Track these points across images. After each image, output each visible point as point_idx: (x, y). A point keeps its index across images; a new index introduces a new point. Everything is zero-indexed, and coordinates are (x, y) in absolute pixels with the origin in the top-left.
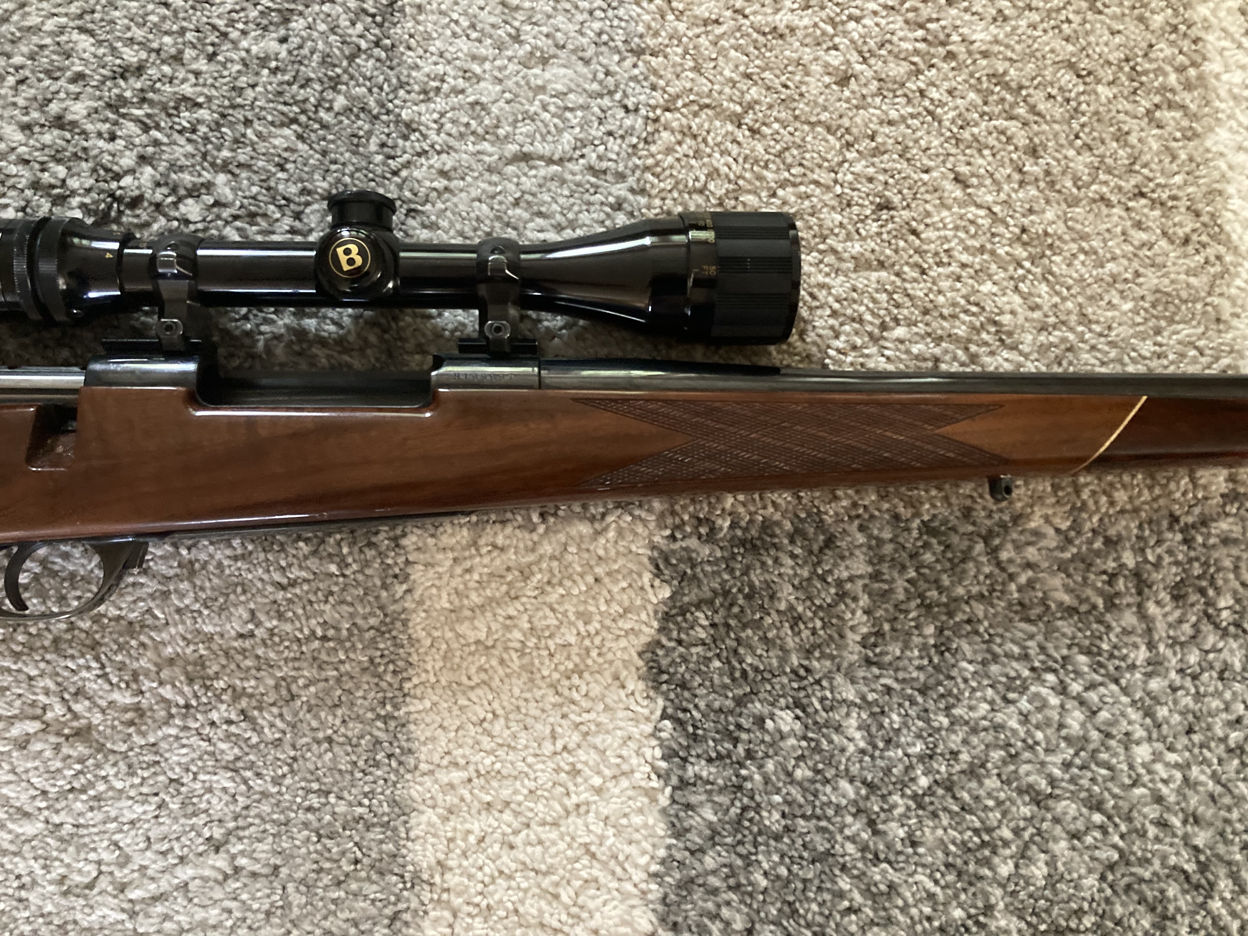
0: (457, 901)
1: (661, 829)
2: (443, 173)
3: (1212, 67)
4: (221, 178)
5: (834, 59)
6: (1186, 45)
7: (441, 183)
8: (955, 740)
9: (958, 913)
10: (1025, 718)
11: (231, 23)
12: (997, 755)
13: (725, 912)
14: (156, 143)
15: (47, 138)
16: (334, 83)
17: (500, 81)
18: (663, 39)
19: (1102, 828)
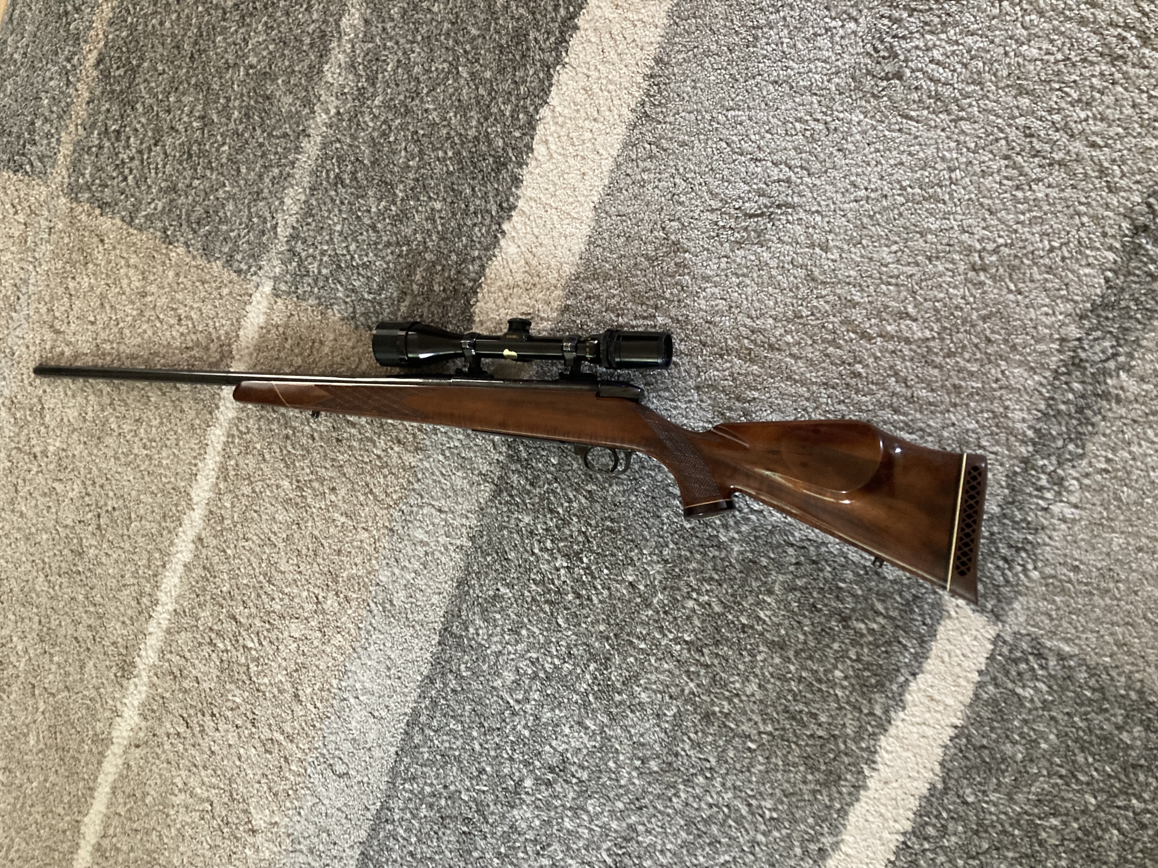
0: (556, 275)
1: (487, 270)
2: (467, 518)
3: (224, 439)
4: (536, 551)
5: (333, 497)
6: (228, 450)
7: (469, 515)
8: (390, 257)
9: (412, 203)
10: (367, 255)
11: (512, 604)
12: (380, 247)
13: (479, 235)
14: (551, 573)
15: (584, 592)
16: (488, 566)
17: (438, 541)
18: (382, 531)
19: (359, 210)
